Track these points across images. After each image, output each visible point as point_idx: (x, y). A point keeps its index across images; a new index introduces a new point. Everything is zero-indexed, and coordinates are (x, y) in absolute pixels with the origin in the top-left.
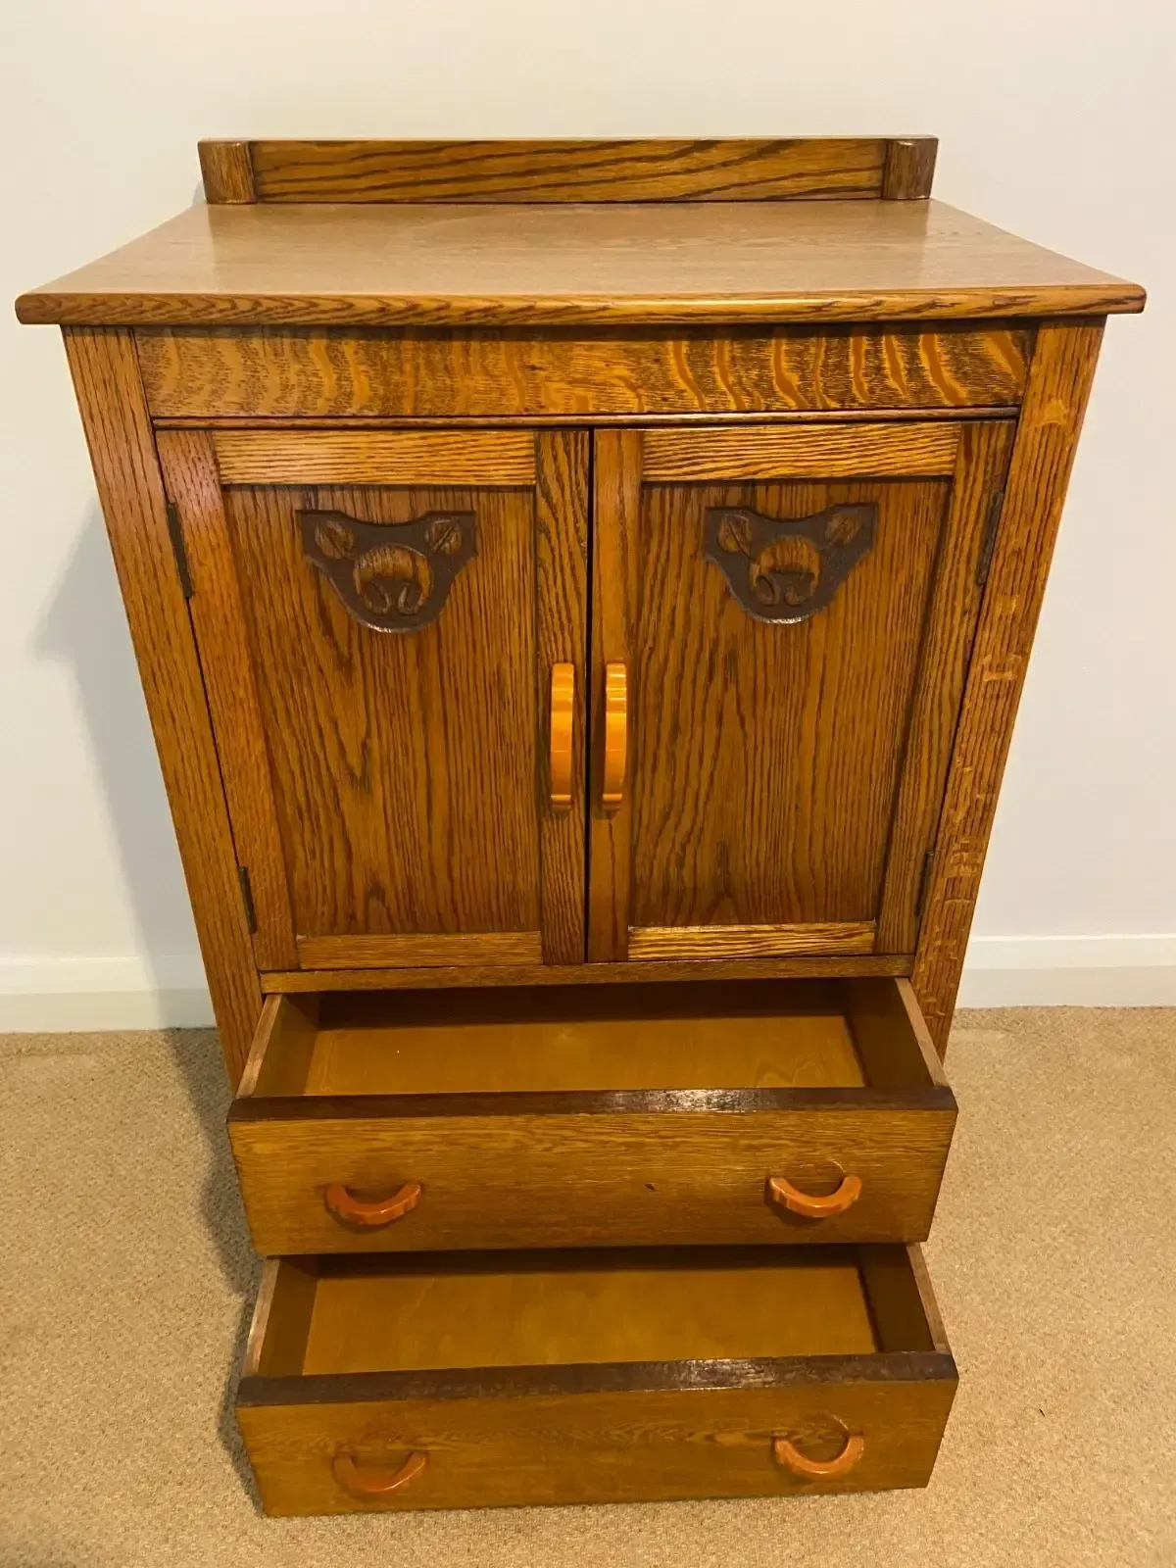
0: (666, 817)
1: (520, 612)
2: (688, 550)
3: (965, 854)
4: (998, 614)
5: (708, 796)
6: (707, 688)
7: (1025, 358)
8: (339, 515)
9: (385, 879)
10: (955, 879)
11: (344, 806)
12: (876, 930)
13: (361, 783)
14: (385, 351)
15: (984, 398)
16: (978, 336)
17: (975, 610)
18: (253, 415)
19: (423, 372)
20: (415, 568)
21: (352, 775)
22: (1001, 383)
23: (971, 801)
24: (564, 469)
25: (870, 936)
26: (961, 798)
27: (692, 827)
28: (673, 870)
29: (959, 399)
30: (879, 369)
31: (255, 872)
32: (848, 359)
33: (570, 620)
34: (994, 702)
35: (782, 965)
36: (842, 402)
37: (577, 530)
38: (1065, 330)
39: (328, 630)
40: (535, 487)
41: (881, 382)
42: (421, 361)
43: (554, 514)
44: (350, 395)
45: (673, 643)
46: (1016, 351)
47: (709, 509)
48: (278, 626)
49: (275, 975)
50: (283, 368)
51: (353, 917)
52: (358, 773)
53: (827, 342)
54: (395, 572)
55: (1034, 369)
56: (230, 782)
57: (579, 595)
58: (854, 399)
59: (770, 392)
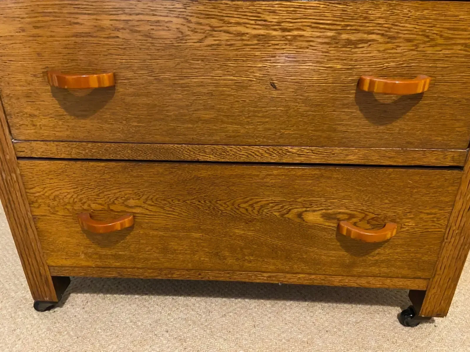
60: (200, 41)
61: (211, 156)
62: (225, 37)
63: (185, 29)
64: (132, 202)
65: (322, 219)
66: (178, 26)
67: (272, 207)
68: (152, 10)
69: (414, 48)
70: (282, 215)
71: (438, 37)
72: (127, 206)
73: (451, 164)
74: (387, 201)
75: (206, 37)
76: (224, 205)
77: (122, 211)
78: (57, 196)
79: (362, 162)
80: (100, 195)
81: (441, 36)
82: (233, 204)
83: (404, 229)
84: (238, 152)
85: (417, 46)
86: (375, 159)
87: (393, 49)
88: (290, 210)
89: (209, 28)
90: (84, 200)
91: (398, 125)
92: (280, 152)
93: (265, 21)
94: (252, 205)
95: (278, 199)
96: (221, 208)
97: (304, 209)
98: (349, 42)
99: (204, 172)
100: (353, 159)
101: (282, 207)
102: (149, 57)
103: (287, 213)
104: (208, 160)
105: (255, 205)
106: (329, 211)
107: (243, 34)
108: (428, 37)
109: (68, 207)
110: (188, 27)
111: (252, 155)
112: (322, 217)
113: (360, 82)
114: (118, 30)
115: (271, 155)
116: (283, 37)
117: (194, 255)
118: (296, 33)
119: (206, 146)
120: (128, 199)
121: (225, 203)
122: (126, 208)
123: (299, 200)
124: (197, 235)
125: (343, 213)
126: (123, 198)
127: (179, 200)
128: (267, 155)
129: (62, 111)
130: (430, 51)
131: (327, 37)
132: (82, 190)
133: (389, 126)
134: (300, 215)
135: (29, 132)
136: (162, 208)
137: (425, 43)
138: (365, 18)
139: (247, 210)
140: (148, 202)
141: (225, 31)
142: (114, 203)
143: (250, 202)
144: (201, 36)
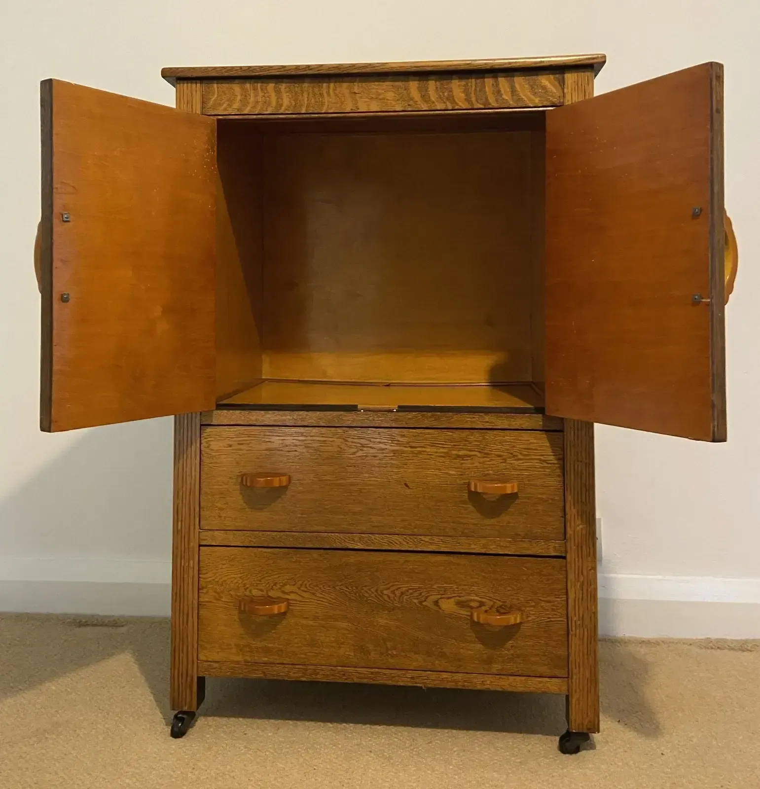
7: (560, 85)
14: (296, 87)
15: (545, 103)
16: (540, 77)
18: (242, 113)
19: (311, 95)
22: (552, 96)
29: (535, 103)
30: (499, 92)
32: (485, 88)
35: (487, 418)
36: (485, 105)
38: (576, 74)
41: (501, 96)
42: (310, 91)
44: (281, 105)
46: (557, 83)
50: (256, 96)
53: (475, 81)
55: (566, 90)
58: (490, 104)
59: (453, 102)
60: (354, 453)
61: (358, 544)
62: (372, 451)
63: (343, 446)
64: (288, 588)
65: (455, 607)
66: (339, 444)
67: (411, 594)
68: (322, 434)
69: (504, 461)
70: (421, 603)
71: (518, 454)
72: (283, 592)
73: (555, 553)
74: (509, 588)
75: (358, 451)
76: (368, 591)
77: (279, 598)
78: (225, 581)
79: (483, 551)
80: (262, 580)
81: (521, 453)
82: (376, 591)
83: (530, 619)
84: (381, 541)
85: (505, 459)
86: (493, 549)
87: (489, 461)
88: (427, 597)
89: (360, 445)
90: (248, 586)
91: (504, 519)
92: (415, 540)
93: (399, 441)
94: (393, 592)
95: (417, 585)
96: (367, 595)
97: (439, 596)
98: (458, 456)
99: (353, 558)
100: (475, 548)
101: (421, 594)
102: (316, 464)
103: (425, 600)
104: (356, 548)
105: (397, 592)
106: (462, 598)
107: (383, 449)
108: (511, 454)
109: (232, 592)
110: (346, 444)
111: (392, 543)
112: (456, 605)
113: (469, 485)
114: (296, 446)
115: (408, 543)
116: (411, 451)
117: (340, 647)
119: (355, 534)
120: (285, 585)
121: (370, 590)
122: (282, 594)
123: (435, 587)
124: (344, 625)
125: (474, 600)
126: (281, 584)
127: (329, 586)
128: (405, 543)
129: (245, 506)
130: (515, 463)
131: (443, 452)
132: (247, 576)
133: (497, 519)
134: (436, 603)
135: (215, 523)
136: (314, 594)
137: (510, 458)
138: (466, 441)
139: (389, 597)
140: (302, 589)
141: (371, 447)
142: (272, 589)
143: (392, 589)
144: (355, 450)
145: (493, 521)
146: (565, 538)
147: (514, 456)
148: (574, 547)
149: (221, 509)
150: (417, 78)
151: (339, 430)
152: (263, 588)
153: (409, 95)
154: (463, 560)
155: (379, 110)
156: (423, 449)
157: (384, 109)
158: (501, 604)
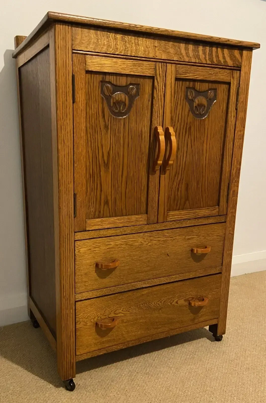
0: (175, 176)
1: (147, 113)
2: (182, 99)
3: (236, 183)
4: (240, 117)
5: (184, 169)
6: (185, 136)
7: (241, 56)
8: (109, 82)
9: (109, 198)
10: (234, 191)
11: (102, 173)
12: (219, 208)
13: (107, 165)
16: (234, 51)
17: (235, 116)
18: (96, 51)
19: (133, 44)
20: (125, 99)
21: (104, 163)
22: (238, 62)
23: (236, 167)
24: (161, 72)
25: (217, 210)
26: (235, 167)
27: (181, 178)
28: (176, 193)
29: (231, 65)
30: (218, 56)
31: (78, 195)
32: (213, 53)
33: (159, 114)
34: (240, 140)
35: (200, 220)
36: (212, 62)
37: (162, 88)
38: (247, 52)
39: (104, 117)
40: (154, 77)
41: (219, 59)
42: (133, 41)
43: (158, 84)
44: (118, 49)
45: (178, 123)
47: (187, 88)
48: (92, 114)
49: (79, 233)
50: (104, 40)
51: (100, 212)
52: (106, 162)
53: (209, 48)
54: (121, 100)
55: (242, 59)
56: (76, 164)
57: (162, 107)
58: (214, 62)
59: (199, 59)
60: (147, 244)
62: (154, 242)
63: (142, 241)
64: (117, 312)
65: (184, 302)
66: (141, 241)
67: (168, 301)
68: (133, 237)
70: (171, 304)
73: (218, 272)
74: (203, 290)
75: (149, 243)
76: (151, 304)
79: (194, 277)
80: (106, 311)
81: (211, 234)
82: (154, 303)
84: (156, 281)
85: (205, 237)
87: (199, 239)
89: (150, 240)
90: (99, 315)
91: (203, 262)
92: (170, 278)
93: (166, 236)
94: (161, 302)
95: (170, 297)
96: (150, 306)
97: (178, 299)
98: (188, 239)
99: (145, 292)
100: (191, 276)
101: (171, 300)
103: (173, 302)
104: (147, 286)
106: (186, 298)
107: (160, 240)
108: (208, 234)
109: (92, 320)
110: (144, 241)
111: (161, 281)
112: (184, 301)
113: (192, 250)
114: (122, 245)
116: (171, 239)
118: (174, 238)
119: (146, 281)
120: (116, 310)
122: (115, 315)
123: (176, 296)
125: (190, 298)
126: (114, 311)
127: (135, 306)
128: (166, 280)
129: (98, 278)
130: (209, 238)
131: (183, 238)
132: (99, 311)
133: (200, 262)
134: (177, 302)
135: (82, 289)
136: (129, 311)
137: (207, 236)
138: (192, 231)
139: (159, 304)
140: (124, 310)
141: (154, 240)
142: (110, 314)
143: (160, 301)
144: (147, 243)
145: (199, 264)
146: (222, 265)
147: (209, 235)
148: (224, 268)
149: (85, 282)
150: (185, 42)
151: (141, 234)
152: (106, 314)
153: (180, 52)
154: (187, 282)
155: (166, 59)
156: (176, 238)
157: (168, 59)
158: (200, 296)
